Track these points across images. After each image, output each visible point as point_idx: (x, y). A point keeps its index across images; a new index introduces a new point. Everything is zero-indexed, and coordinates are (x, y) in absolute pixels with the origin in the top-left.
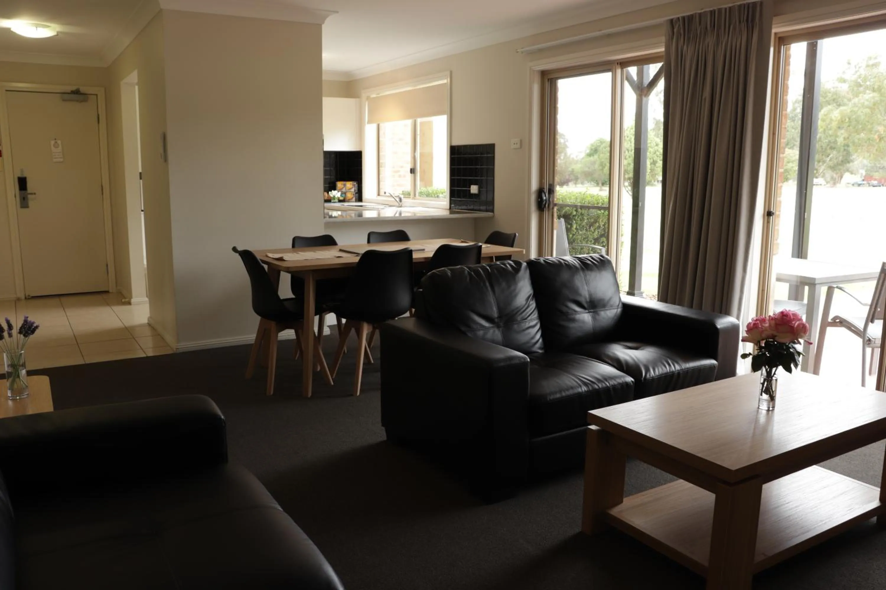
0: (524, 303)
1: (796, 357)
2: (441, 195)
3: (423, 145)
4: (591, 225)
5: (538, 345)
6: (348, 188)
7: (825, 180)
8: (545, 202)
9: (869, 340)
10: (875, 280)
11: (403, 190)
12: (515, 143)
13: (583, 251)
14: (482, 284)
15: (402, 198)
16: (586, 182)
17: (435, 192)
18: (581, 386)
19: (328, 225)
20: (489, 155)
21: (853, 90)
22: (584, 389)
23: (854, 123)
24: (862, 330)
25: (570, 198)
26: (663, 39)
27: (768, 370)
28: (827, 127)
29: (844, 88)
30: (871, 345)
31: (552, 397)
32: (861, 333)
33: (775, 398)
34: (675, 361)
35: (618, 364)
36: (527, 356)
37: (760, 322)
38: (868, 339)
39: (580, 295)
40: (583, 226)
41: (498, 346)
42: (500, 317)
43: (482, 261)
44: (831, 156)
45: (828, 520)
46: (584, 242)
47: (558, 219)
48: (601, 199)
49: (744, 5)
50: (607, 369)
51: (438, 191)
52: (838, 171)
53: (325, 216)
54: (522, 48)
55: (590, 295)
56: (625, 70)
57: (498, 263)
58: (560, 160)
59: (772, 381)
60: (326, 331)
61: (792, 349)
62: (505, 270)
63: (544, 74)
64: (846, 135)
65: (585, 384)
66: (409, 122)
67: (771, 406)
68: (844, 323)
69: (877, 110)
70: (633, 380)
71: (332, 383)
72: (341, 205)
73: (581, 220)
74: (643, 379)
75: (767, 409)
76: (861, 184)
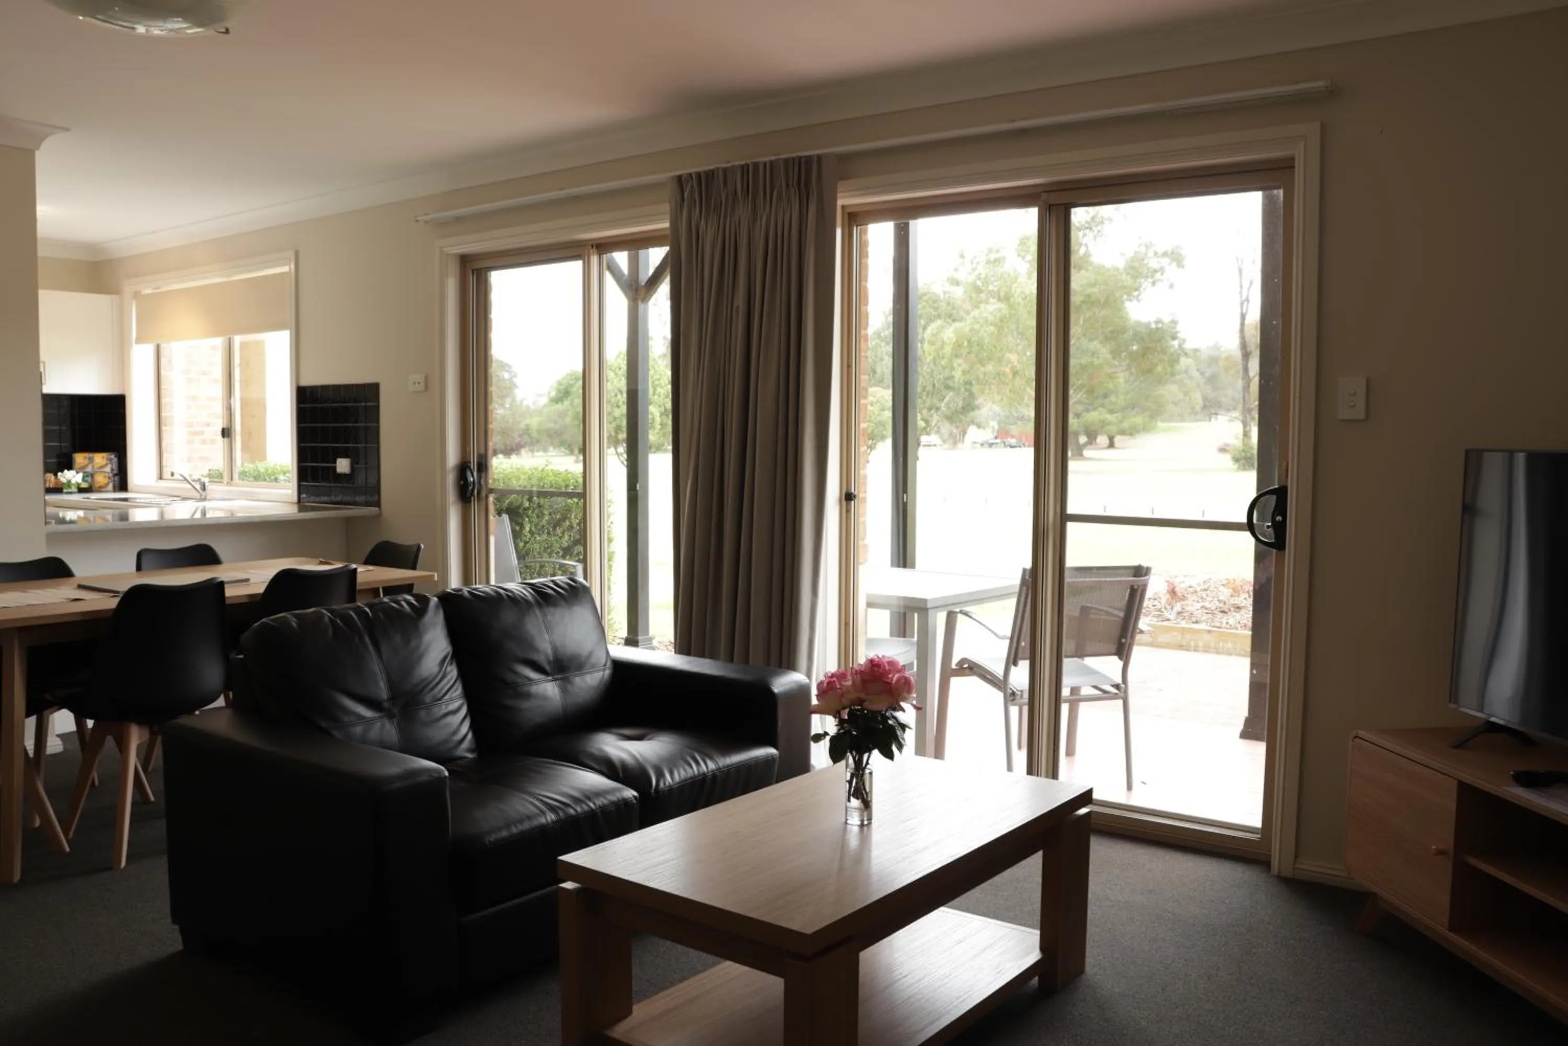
0: (436, 669)
1: (899, 733)
2: (281, 477)
3: (245, 383)
4: (557, 524)
5: (466, 744)
6: (99, 465)
7: (941, 437)
8: (472, 486)
9: (1013, 694)
10: (1013, 597)
11: (210, 468)
12: (416, 381)
13: (545, 571)
14: (356, 639)
15: (207, 484)
16: (551, 448)
17: (270, 471)
18: (543, 813)
19: (52, 538)
20: (369, 404)
21: (971, 298)
22: (551, 817)
23: (975, 348)
24: (1002, 678)
25: (518, 479)
26: (666, 207)
27: (857, 759)
28: (938, 355)
29: (958, 293)
30: (1016, 701)
31: (493, 838)
32: (1000, 683)
33: (870, 803)
34: (706, 755)
35: (609, 768)
36: (443, 766)
37: (837, 678)
38: (1011, 691)
39: (536, 650)
40: (543, 526)
41: (392, 752)
42: (393, 698)
43: (358, 597)
44: (947, 398)
45: (967, 995)
46: (545, 555)
47: (497, 516)
48: (573, 479)
49: (793, 159)
50: (592, 779)
51: (277, 469)
52: (958, 424)
53: (48, 520)
54: (426, 214)
55: (555, 650)
56: (605, 256)
57: (386, 600)
58: (499, 411)
59: (865, 776)
60: (52, 746)
61: (891, 720)
62: (400, 613)
63: (465, 260)
64: (965, 366)
65: (552, 809)
66: (219, 342)
67: (865, 819)
68: (975, 669)
69: (1006, 330)
70: (635, 794)
71: (68, 849)
72: (84, 498)
73: (538, 517)
74: (653, 791)
75: (859, 823)
76: (993, 444)
